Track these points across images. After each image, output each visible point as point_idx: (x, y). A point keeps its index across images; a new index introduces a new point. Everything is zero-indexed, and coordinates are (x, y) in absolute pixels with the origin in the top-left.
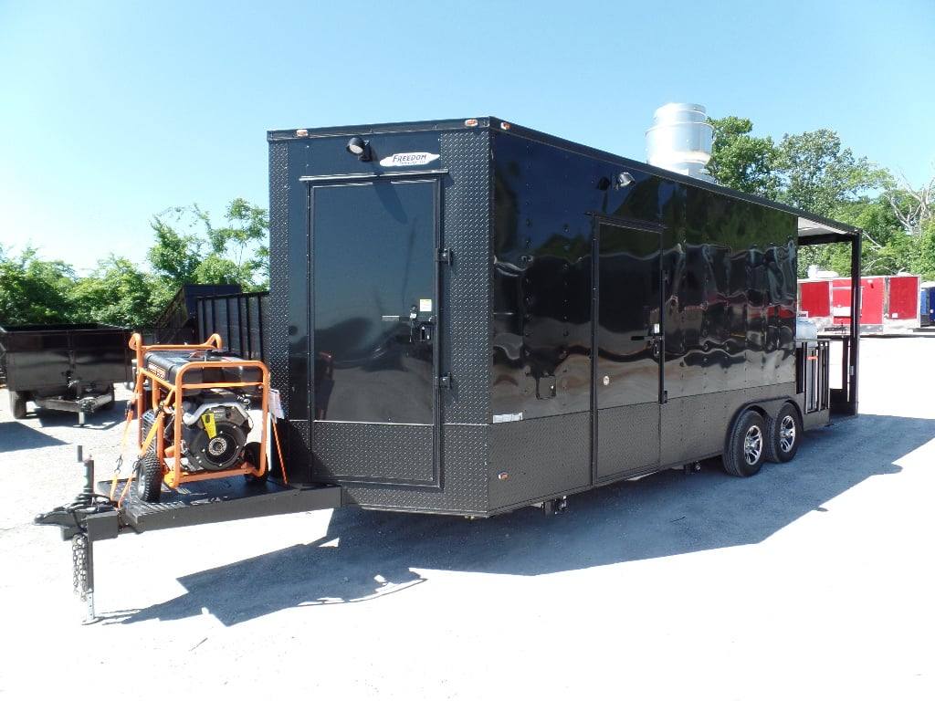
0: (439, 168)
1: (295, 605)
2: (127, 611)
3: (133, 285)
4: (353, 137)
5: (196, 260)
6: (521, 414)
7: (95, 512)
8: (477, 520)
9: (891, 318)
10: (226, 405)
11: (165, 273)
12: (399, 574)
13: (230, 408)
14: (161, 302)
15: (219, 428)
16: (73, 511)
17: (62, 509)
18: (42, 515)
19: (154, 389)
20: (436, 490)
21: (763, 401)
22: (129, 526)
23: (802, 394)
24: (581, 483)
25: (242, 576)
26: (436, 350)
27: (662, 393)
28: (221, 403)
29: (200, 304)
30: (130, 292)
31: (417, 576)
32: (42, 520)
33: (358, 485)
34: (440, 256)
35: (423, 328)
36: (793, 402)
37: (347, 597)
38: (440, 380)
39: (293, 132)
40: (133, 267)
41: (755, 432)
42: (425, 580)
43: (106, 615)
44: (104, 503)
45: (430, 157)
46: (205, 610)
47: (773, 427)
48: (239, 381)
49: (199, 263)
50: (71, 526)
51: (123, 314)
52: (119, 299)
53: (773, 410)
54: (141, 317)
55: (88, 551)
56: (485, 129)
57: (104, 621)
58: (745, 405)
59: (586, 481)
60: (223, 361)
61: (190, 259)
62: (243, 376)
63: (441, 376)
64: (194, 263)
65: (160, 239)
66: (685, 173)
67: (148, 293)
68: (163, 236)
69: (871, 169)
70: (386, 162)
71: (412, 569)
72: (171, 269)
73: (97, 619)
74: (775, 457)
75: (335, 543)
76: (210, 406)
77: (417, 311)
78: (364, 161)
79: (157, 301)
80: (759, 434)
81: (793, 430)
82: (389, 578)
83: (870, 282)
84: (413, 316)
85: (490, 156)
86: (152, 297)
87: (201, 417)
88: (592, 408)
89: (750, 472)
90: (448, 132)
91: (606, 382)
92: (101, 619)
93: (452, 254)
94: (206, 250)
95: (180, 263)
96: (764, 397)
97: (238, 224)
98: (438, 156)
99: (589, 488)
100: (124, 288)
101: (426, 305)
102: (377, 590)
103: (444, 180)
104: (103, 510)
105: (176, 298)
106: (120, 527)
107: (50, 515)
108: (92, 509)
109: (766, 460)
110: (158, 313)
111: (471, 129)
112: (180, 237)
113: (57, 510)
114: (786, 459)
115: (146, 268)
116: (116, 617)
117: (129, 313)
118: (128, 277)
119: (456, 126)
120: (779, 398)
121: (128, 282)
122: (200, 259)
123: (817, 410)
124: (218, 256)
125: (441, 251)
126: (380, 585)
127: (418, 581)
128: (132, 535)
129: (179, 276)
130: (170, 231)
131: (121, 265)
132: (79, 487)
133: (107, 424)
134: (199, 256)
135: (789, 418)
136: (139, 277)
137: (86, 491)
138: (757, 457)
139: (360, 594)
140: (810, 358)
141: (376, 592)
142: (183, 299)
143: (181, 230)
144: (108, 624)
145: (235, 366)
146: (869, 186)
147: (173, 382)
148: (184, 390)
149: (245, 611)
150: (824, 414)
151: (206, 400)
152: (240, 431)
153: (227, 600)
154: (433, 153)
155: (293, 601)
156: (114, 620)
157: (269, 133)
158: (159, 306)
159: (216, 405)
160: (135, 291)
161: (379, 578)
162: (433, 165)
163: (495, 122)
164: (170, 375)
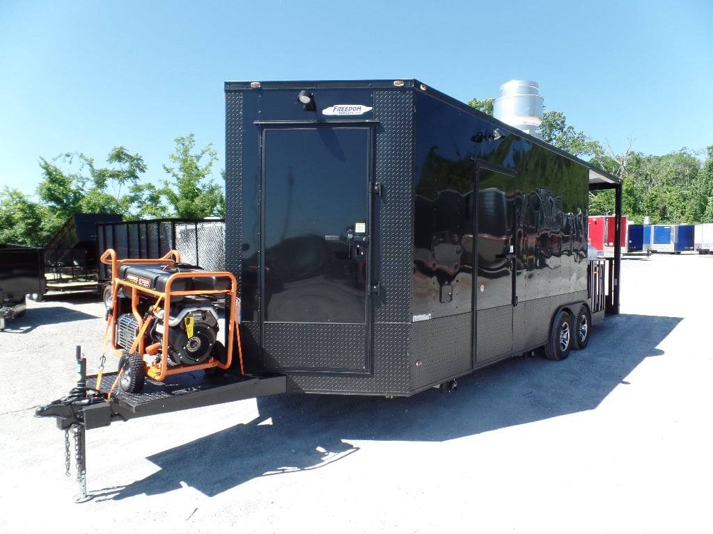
0: (371, 118)
1: (260, 474)
2: (113, 488)
3: (26, 213)
4: (303, 89)
5: (80, 194)
6: (430, 314)
7: (89, 404)
8: (396, 399)
9: (608, 246)
10: (203, 309)
11: (52, 204)
12: (335, 446)
13: (206, 311)
14: (51, 227)
15: (196, 329)
16: (70, 403)
17: (59, 401)
18: (43, 408)
19: (134, 297)
20: (368, 376)
21: (570, 304)
22: (118, 415)
23: (590, 299)
24: (465, 368)
25: (203, 453)
26: (369, 263)
27: (514, 298)
28: (199, 307)
29: (101, 228)
30: (23, 219)
31: (350, 447)
32: (43, 413)
33: (301, 374)
34: (373, 188)
35: (358, 246)
36: (586, 305)
37: (302, 466)
38: (372, 288)
39: (249, 83)
40: (25, 198)
41: (566, 326)
42: (358, 449)
43: (96, 493)
44: (94, 395)
45: (365, 109)
46: (182, 483)
47: (576, 323)
48: (212, 289)
49: (83, 197)
50: (68, 417)
51: (17, 237)
52: (14, 224)
53: (576, 310)
54: (33, 240)
55: (81, 438)
56: (410, 89)
57: (96, 499)
58: (560, 307)
59: (468, 366)
60: (194, 272)
61: (75, 193)
62: (216, 285)
63: (372, 285)
64: (78, 197)
65: (47, 177)
66: (527, 132)
67: (39, 220)
68: (49, 174)
69: (587, 141)
70: (328, 111)
71: (344, 441)
72: (58, 200)
73: (88, 498)
74: (576, 345)
75: (269, 421)
76: (190, 310)
77: (353, 233)
78: (308, 110)
79: (47, 227)
80: (568, 329)
81: (586, 325)
82: (329, 449)
83: (594, 220)
84: (350, 236)
85: (413, 110)
86: (43, 223)
87: (183, 319)
88: (473, 309)
89: (563, 357)
90: (380, 90)
91: (482, 290)
92: (93, 497)
93: (382, 186)
94: (90, 185)
95: (66, 196)
96: (570, 301)
97: (117, 166)
98: (370, 108)
99: (471, 371)
100: (18, 215)
101: (360, 228)
102: (323, 459)
103: (376, 128)
104: (96, 402)
105: (65, 225)
106: (112, 416)
107: (49, 407)
108: (86, 401)
109: (571, 347)
110: (48, 237)
111: (397, 89)
112: (66, 174)
113: (55, 403)
114: (582, 346)
115: (35, 199)
116: (106, 494)
117: (22, 237)
118: (21, 207)
119: (386, 85)
120: (579, 302)
121: (22, 210)
122: (83, 193)
123: (597, 310)
124: (99, 191)
125: (373, 185)
126: (323, 455)
127: (352, 450)
128: (121, 422)
129: (65, 207)
130: (56, 170)
131: (15, 197)
132: (73, 382)
133: (25, 328)
134: (83, 190)
135: (584, 316)
136: (31, 207)
137: (79, 385)
138: (566, 345)
139: (311, 464)
140: (594, 273)
141: (323, 461)
142: (73, 226)
143: (66, 170)
144: (100, 501)
145: (210, 276)
146: (586, 152)
147: (162, 290)
148: (172, 297)
149: (219, 482)
150: (602, 313)
151: (187, 305)
152: (212, 332)
153: (199, 474)
154: (368, 106)
155: (258, 471)
156: (104, 497)
157: (226, 83)
158: (49, 231)
159: (195, 309)
160: (28, 218)
161: (320, 449)
162: (366, 115)
163: (417, 83)
164: (156, 284)
